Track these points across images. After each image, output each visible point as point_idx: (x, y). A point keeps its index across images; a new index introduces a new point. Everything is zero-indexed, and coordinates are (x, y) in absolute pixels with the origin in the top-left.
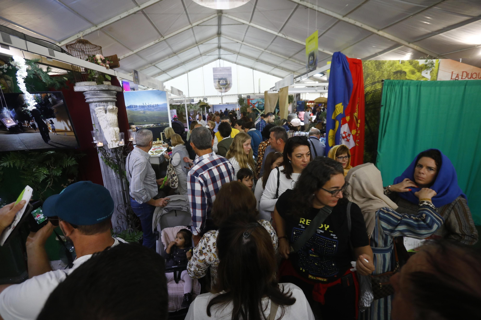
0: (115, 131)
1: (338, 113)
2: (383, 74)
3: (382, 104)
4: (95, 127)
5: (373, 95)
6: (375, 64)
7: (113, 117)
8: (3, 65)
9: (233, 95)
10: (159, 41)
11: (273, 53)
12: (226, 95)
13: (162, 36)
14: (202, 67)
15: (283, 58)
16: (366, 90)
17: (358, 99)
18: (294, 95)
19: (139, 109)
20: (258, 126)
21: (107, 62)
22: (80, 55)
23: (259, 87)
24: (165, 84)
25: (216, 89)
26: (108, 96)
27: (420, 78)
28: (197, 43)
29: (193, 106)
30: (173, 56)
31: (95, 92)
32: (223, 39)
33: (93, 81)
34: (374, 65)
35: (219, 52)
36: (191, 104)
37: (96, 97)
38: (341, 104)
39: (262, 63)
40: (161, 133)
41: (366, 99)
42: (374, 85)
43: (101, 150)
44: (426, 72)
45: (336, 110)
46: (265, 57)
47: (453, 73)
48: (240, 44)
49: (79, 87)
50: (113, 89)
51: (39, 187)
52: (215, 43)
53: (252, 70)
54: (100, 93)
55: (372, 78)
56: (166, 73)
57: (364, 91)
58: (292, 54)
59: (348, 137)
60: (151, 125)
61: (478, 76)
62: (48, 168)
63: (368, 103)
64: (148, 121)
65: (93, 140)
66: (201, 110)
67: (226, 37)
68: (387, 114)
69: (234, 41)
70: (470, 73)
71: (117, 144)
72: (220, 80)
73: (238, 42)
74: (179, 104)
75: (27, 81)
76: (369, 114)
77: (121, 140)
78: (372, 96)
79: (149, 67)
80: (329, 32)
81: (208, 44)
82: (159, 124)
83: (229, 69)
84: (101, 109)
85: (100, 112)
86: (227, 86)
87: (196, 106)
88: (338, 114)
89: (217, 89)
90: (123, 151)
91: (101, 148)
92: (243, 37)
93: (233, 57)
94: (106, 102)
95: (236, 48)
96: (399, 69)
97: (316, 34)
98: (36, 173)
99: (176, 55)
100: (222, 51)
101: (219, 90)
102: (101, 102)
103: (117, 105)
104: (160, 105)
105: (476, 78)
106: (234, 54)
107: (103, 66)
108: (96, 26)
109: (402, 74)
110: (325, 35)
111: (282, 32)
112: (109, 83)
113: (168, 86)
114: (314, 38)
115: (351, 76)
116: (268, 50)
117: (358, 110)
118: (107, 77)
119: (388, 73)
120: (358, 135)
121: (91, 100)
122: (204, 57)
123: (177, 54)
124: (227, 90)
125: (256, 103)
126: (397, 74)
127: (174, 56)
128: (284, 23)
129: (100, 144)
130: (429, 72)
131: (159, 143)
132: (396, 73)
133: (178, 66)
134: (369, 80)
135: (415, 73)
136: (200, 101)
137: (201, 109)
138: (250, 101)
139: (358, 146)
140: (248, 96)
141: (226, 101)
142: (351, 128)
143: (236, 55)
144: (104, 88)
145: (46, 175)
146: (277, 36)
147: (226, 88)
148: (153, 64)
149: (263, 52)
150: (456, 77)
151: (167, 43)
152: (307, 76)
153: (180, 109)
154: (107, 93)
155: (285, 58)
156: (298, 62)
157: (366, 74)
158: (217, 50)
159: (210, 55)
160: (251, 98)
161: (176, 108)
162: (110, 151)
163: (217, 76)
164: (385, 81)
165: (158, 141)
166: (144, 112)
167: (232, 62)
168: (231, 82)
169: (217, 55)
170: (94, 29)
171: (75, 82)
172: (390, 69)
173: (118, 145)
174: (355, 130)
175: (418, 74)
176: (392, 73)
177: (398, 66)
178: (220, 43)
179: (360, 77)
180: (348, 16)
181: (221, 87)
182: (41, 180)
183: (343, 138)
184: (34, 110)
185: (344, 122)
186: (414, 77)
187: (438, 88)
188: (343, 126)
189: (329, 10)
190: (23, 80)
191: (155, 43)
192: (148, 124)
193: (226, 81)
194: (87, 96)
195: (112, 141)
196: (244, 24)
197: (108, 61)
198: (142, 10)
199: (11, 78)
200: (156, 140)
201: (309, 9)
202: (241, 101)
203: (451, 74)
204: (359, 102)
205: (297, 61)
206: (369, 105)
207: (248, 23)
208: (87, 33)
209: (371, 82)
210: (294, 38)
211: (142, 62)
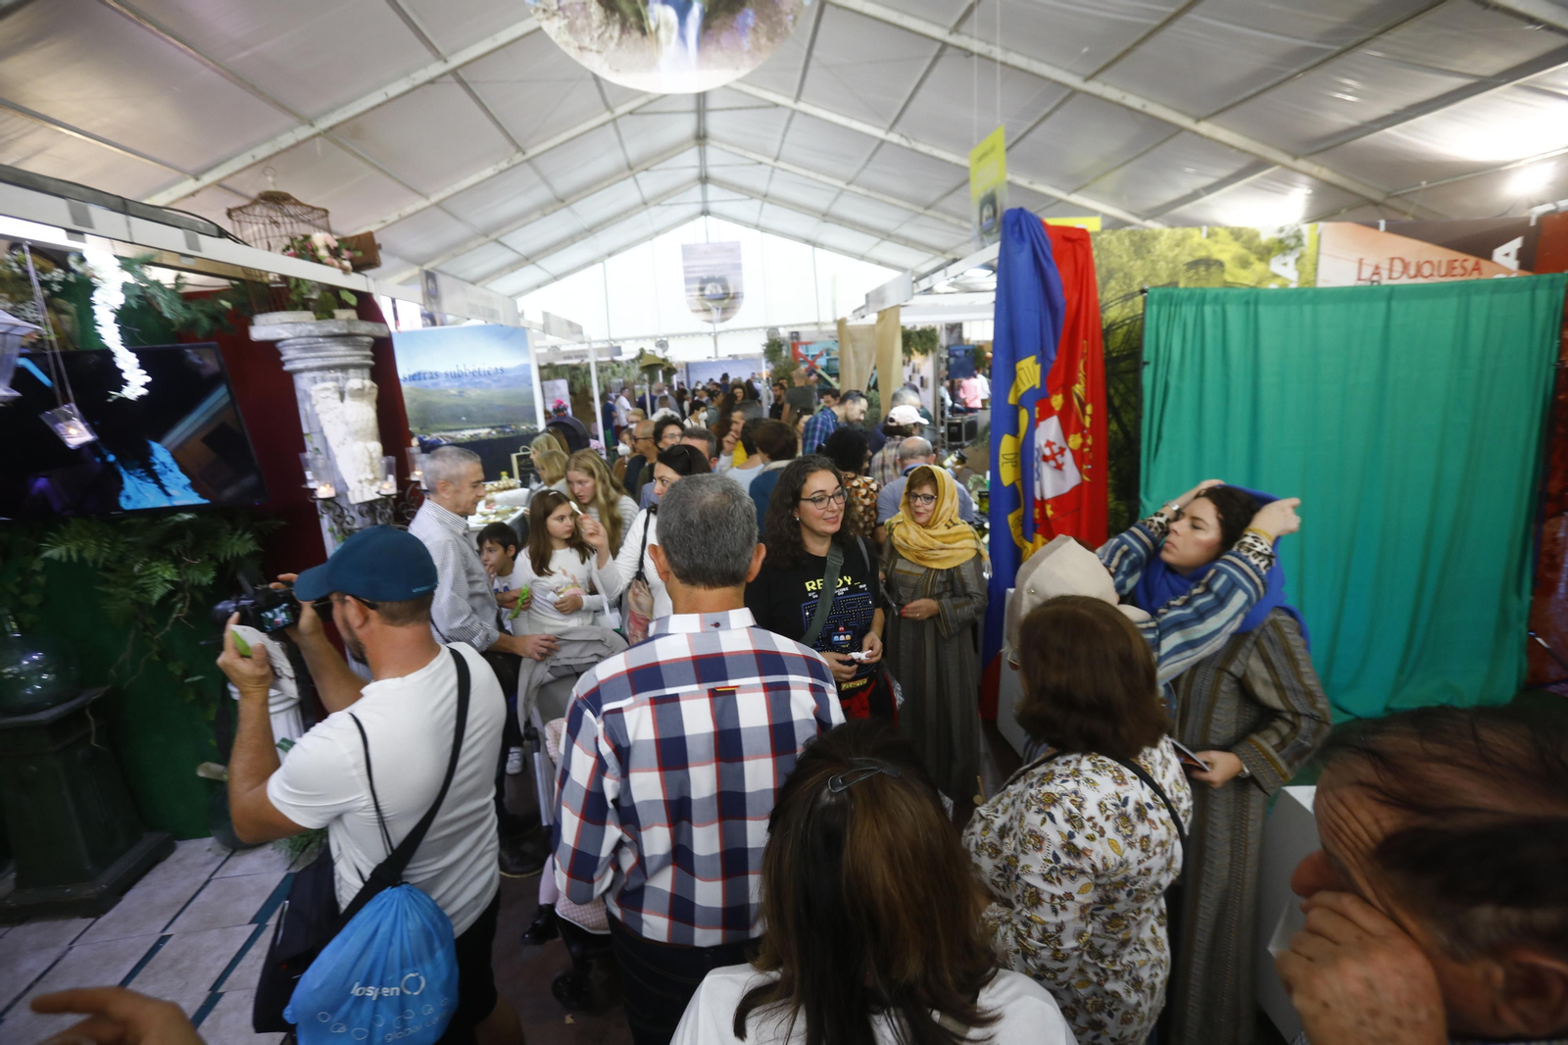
0: (370, 453)
1: (1024, 384)
2: (1154, 269)
3: (1145, 359)
4: (311, 443)
5: (1129, 332)
6: (1131, 241)
7: (364, 413)
8: (49, 271)
9: (750, 329)
10: (511, 164)
11: (873, 194)
12: (727, 331)
13: (520, 149)
14: (649, 242)
15: (907, 209)
16: (1108, 318)
17: (1083, 345)
18: (938, 328)
19: (444, 384)
20: (811, 427)
21: (346, 254)
22: (267, 237)
23: (834, 303)
24: (522, 303)
25: (693, 311)
26: (348, 353)
27: (1267, 278)
28: (631, 168)
29: (621, 369)
30: (555, 211)
31: (312, 340)
32: (714, 154)
33: (306, 308)
34: (1127, 242)
35: (704, 193)
36: (614, 361)
37: (312, 354)
38: (1033, 358)
39: (840, 225)
40: (514, 457)
41: (1110, 343)
42: (1130, 303)
43: (329, 508)
44: (1283, 262)
45: (1018, 379)
46: (848, 208)
47: (1364, 261)
48: (770, 168)
49: (266, 327)
50: (364, 332)
51: (150, 621)
52: (688, 167)
53: (810, 247)
54: (323, 343)
55: (1124, 283)
56: (534, 263)
57: (1102, 319)
58: (933, 196)
59: (1058, 457)
60: (483, 432)
61: (1439, 270)
62: (177, 561)
63: (1114, 355)
64: (472, 420)
65: (304, 480)
66: (644, 381)
67: (724, 146)
68: (1162, 390)
69: (750, 159)
70: (1413, 260)
71: (375, 489)
72: (704, 282)
73: (760, 163)
74: (575, 362)
75: (123, 316)
76: (1121, 387)
77: (386, 479)
78: (1125, 335)
79: (480, 246)
80: (1043, 127)
81: (667, 169)
82: (506, 427)
83: (733, 250)
84: (327, 389)
85: (327, 397)
86: (726, 301)
87: (628, 368)
88: (1024, 388)
89: (697, 311)
90: (391, 510)
91: (329, 503)
92: (777, 144)
93: (748, 209)
94: (344, 368)
95: (758, 180)
96: (1202, 254)
97: (998, 139)
98: (141, 577)
99: (565, 207)
100: (713, 191)
101: (704, 316)
102: (329, 368)
103: (374, 377)
104: (508, 371)
105: (1431, 275)
106: (752, 198)
107: (332, 265)
108: (312, 125)
109: (1213, 269)
110: (1032, 136)
111: (898, 127)
112: (352, 314)
113: (532, 309)
114: (993, 149)
115: (1059, 277)
116: (858, 186)
117: (1085, 376)
118: (345, 296)
119: (1171, 265)
120: (1086, 450)
121: (299, 365)
122: (654, 210)
123: (567, 202)
124: (728, 315)
125: (821, 355)
126: (1197, 269)
127: (559, 209)
128: (902, 102)
129: (324, 491)
130: (1291, 259)
131: (507, 486)
132: (1194, 264)
133: (571, 239)
134: (1113, 289)
135: (1251, 264)
136: (642, 351)
137: (646, 377)
138: (801, 350)
139: (1088, 482)
140: (792, 333)
141: (729, 347)
142: (1066, 431)
143: (757, 203)
144: (336, 331)
145: (171, 582)
146: (882, 142)
147: (725, 310)
148: (494, 236)
149: (842, 191)
150: (1374, 274)
151: (537, 170)
152: (946, 275)
153: (578, 379)
154: (346, 344)
155: (912, 211)
156: (955, 221)
157: (1103, 270)
158: (697, 189)
159: (675, 204)
160: (804, 339)
161: (567, 375)
162: (354, 510)
163: (694, 272)
164: (1150, 291)
165: (505, 480)
166: (461, 394)
167: (746, 224)
168: (740, 291)
169: (697, 202)
170: (304, 132)
171: (253, 313)
172: (1177, 255)
173: (378, 493)
174: (1079, 435)
175: (1259, 267)
176: (1180, 266)
177: (1200, 245)
178: (705, 166)
179: (1088, 282)
180: (1103, 76)
181: (710, 304)
182: (156, 597)
183: (1045, 459)
184: (141, 398)
185: (1047, 412)
186: (1246, 278)
187: (1308, 309)
188: (1042, 424)
189: (1040, 60)
190: (113, 316)
191: (497, 171)
192: (473, 429)
193: (725, 287)
194: (288, 354)
195: (360, 482)
196: (777, 105)
197: (348, 249)
198: (454, 72)
199: (71, 307)
200: (498, 478)
201: (975, 58)
202: (773, 349)
203: (1356, 265)
204: (1087, 354)
205: (950, 219)
206: (1118, 360)
207: (789, 102)
208: (284, 145)
209: (1122, 294)
210: (937, 147)
211: (455, 231)
